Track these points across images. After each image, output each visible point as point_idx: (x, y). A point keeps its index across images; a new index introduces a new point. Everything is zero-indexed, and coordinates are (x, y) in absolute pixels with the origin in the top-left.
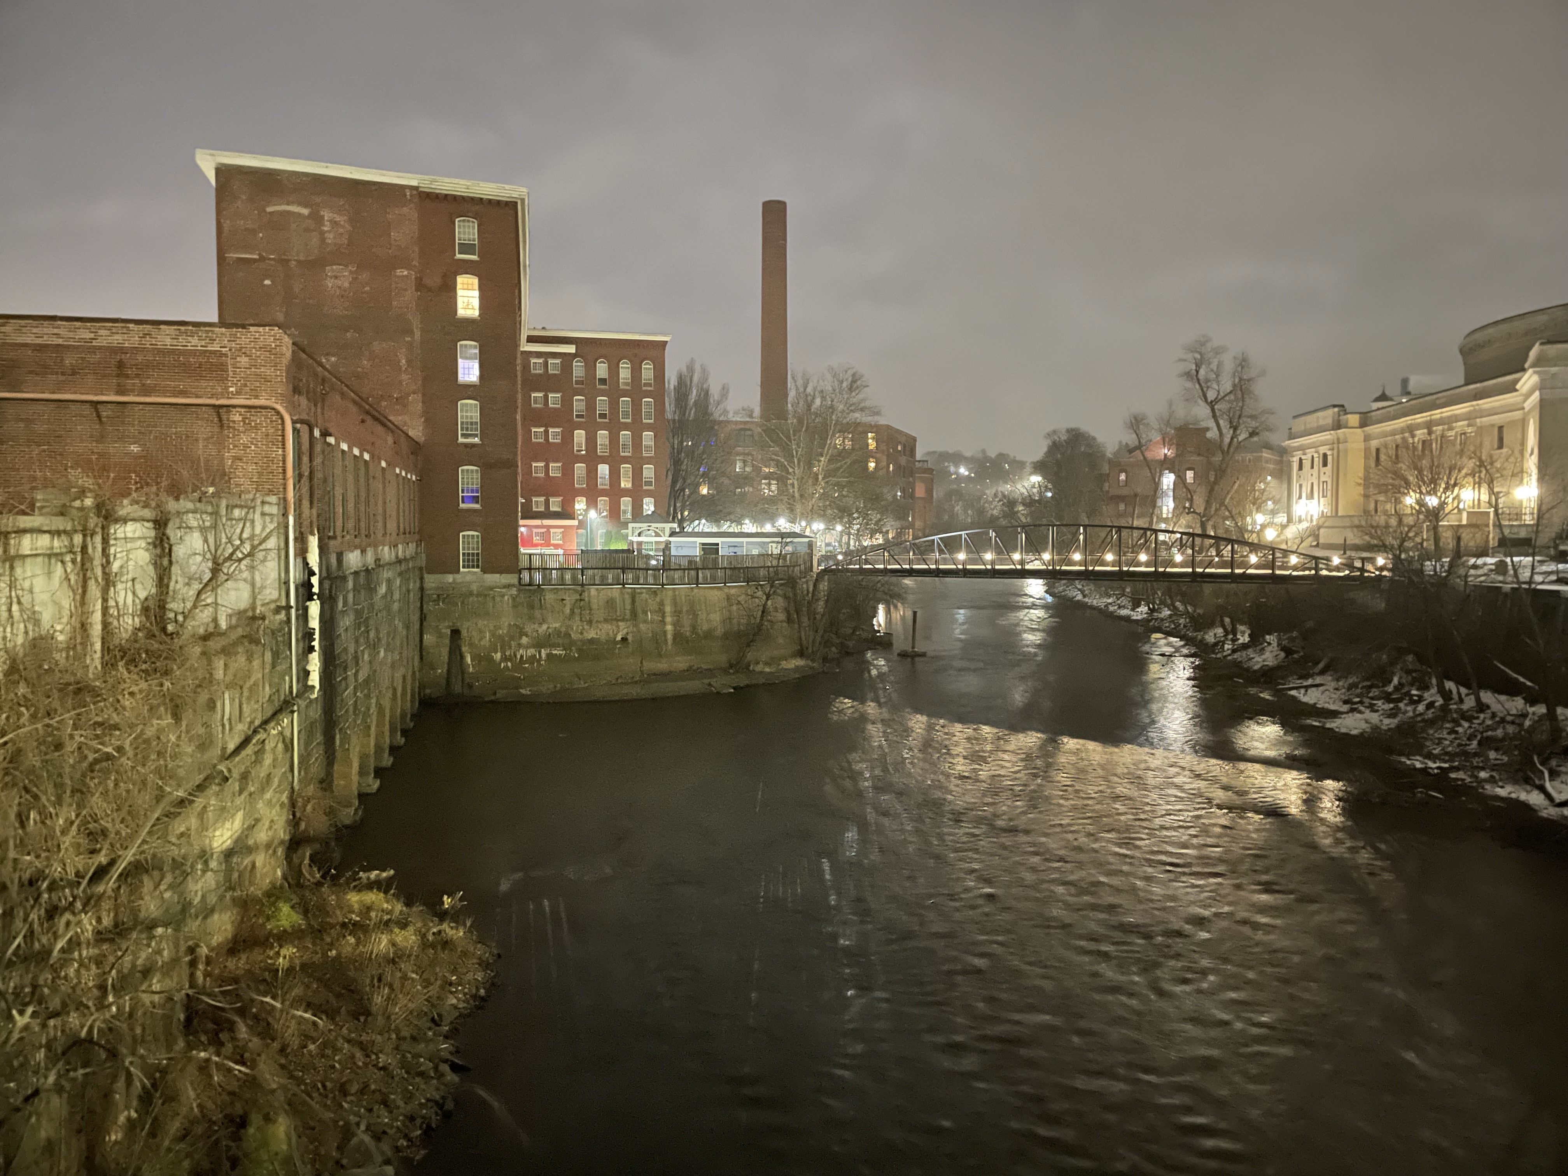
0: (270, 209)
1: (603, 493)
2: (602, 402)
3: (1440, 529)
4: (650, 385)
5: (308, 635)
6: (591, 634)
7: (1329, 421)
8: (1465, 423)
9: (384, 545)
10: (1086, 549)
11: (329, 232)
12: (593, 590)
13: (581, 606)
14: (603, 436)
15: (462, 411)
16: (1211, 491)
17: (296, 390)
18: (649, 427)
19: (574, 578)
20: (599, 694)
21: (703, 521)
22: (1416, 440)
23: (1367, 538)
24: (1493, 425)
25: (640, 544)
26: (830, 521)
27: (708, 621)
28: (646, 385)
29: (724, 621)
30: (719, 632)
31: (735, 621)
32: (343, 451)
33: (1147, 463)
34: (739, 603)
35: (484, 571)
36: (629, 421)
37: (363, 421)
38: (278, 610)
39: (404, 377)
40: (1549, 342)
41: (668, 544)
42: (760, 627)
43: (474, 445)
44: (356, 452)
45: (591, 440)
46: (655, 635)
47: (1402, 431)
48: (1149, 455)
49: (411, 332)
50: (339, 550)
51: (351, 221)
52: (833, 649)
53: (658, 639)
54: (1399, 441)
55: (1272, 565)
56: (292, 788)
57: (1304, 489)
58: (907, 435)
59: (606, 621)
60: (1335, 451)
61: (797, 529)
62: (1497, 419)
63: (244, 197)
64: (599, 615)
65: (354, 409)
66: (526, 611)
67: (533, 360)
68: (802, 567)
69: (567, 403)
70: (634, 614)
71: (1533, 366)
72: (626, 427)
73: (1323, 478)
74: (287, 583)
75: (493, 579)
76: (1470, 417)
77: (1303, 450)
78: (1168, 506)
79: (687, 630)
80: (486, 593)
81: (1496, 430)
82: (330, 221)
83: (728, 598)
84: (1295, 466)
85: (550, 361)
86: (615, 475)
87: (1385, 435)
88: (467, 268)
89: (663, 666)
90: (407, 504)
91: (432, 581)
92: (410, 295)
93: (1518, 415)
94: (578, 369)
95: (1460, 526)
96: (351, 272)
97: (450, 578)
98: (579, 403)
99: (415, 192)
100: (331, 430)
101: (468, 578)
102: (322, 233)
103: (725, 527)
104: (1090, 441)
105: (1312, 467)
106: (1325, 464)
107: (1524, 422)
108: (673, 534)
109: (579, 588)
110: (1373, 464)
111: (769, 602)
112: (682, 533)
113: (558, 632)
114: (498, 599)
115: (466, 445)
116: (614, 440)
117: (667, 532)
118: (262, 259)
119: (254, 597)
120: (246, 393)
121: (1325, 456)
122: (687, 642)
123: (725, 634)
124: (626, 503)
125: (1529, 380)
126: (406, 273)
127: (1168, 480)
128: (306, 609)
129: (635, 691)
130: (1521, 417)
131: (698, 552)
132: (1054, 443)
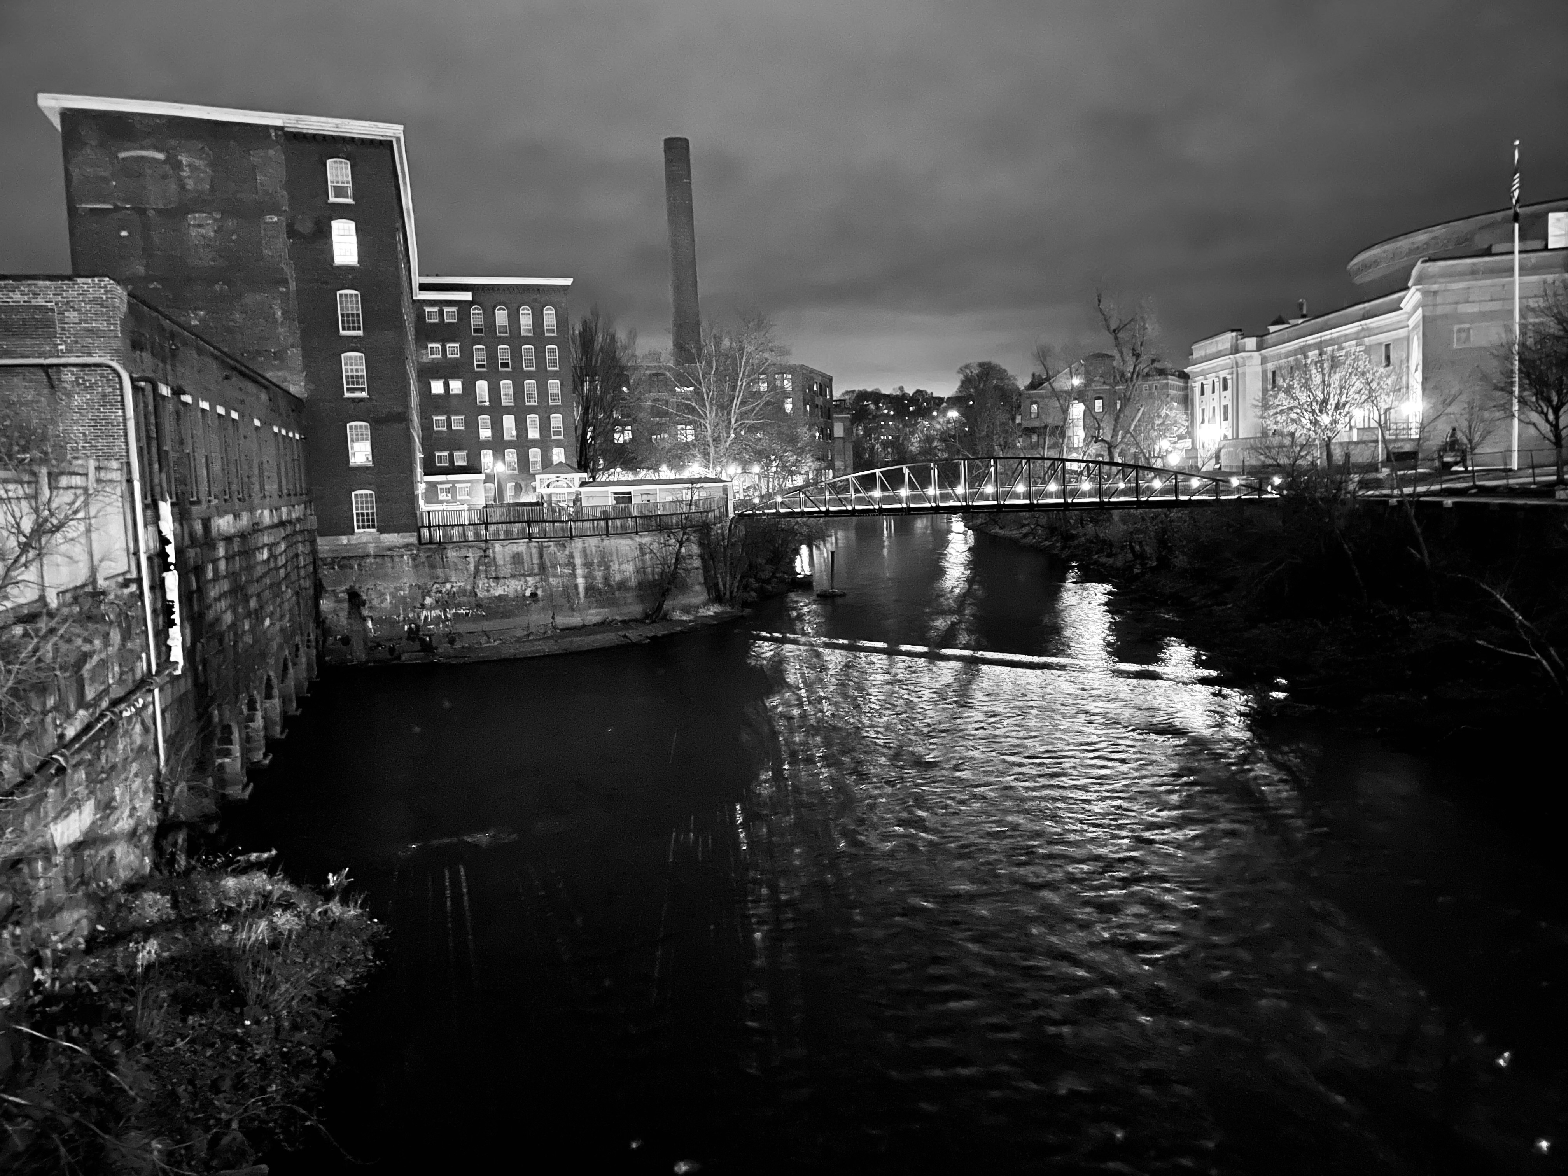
0: (122, 155)
1: (510, 444)
2: (503, 351)
3: (1332, 447)
4: (553, 331)
5: (168, 608)
6: (499, 591)
7: (1228, 345)
8: (1354, 342)
9: (263, 508)
10: (998, 481)
11: (189, 177)
12: (498, 547)
13: (486, 560)
14: (506, 386)
15: (346, 364)
16: (1117, 420)
17: (136, 345)
18: (555, 375)
19: (477, 534)
20: (509, 652)
21: (619, 470)
22: (1309, 361)
23: (1262, 458)
24: (1380, 344)
25: (550, 495)
26: (745, 465)
27: (620, 571)
28: (549, 331)
29: (638, 571)
30: (633, 582)
31: (649, 570)
32: (203, 410)
33: (1056, 394)
34: (652, 551)
35: (381, 531)
36: (533, 369)
37: (227, 377)
38: (126, 584)
39: (281, 330)
40: (1430, 260)
41: (578, 494)
42: (674, 575)
43: (361, 400)
44: (221, 410)
45: (494, 391)
46: (566, 588)
47: (1295, 352)
48: (1057, 385)
49: (285, 282)
50: (204, 515)
51: (212, 165)
52: (753, 594)
53: (569, 592)
54: (1293, 363)
55: (1175, 490)
56: (158, 771)
57: (1206, 413)
58: (823, 375)
59: (513, 576)
60: (1235, 376)
61: (711, 474)
62: (1383, 338)
63: (94, 143)
64: (506, 571)
65: (214, 365)
66: (427, 569)
67: (427, 309)
68: (717, 512)
69: (466, 352)
70: (542, 567)
71: (1415, 284)
72: (530, 375)
73: (1224, 403)
74: (136, 553)
75: (392, 539)
76: (1358, 337)
77: (1205, 375)
78: (1078, 435)
79: (599, 582)
80: (385, 555)
81: (1383, 348)
82: (189, 166)
83: (641, 547)
84: (1197, 391)
85: (446, 309)
86: (521, 426)
87: (1279, 357)
88: (342, 212)
89: (576, 620)
90: (290, 465)
91: (324, 544)
92: (282, 242)
93: (1402, 333)
94: (476, 316)
95: (1350, 443)
96: (216, 220)
97: (344, 540)
98: (479, 352)
99: (280, 133)
100: (186, 388)
101: (364, 539)
102: (180, 179)
103: (643, 474)
104: (1001, 373)
105: (1213, 392)
106: (1225, 388)
107: (1408, 339)
108: (583, 484)
109: (483, 545)
110: (1270, 387)
111: (683, 550)
112: (594, 482)
113: (463, 592)
114: (397, 559)
115: (353, 400)
116: (518, 389)
117: (577, 483)
118: (117, 209)
119: (93, 571)
120: (77, 351)
121: (1225, 380)
122: (600, 594)
123: (639, 584)
124: (535, 454)
125: (1412, 298)
126: (276, 219)
127: (1077, 410)
128: (163, 580)
129: (546, 648)
130: (1406, 334)
131: (611, 501)
132: (966, 377)
